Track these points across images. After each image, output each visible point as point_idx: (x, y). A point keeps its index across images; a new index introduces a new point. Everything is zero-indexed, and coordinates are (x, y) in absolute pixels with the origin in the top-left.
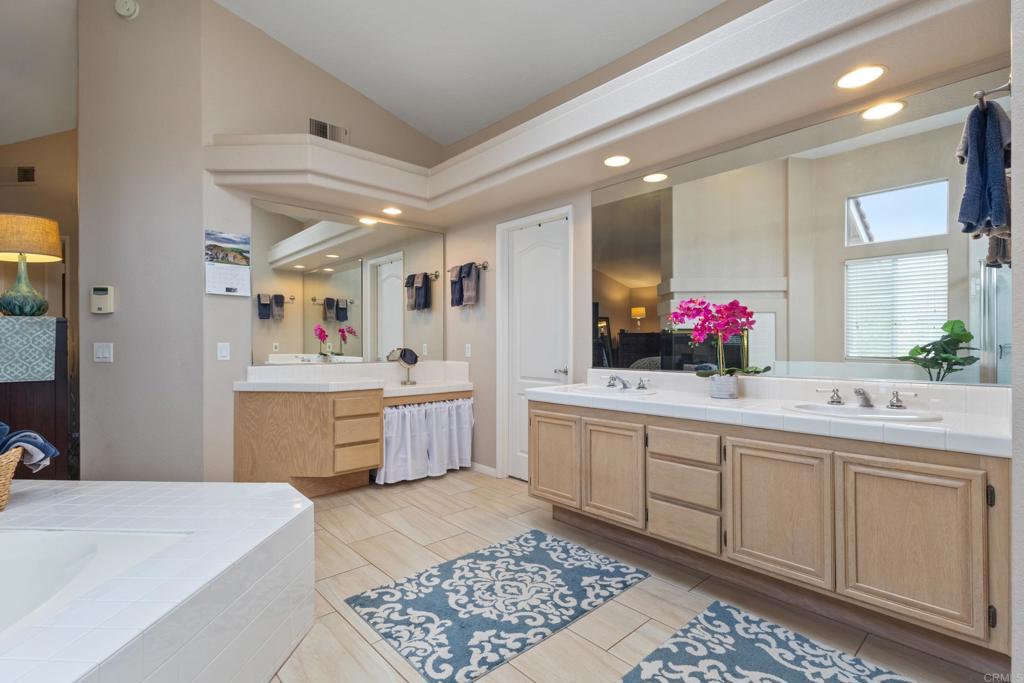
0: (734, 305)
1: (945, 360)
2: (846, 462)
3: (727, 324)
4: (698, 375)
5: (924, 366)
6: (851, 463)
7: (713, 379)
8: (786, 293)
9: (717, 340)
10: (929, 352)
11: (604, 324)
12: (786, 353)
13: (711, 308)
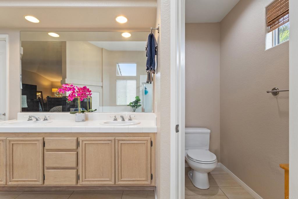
0: (85, 88)
1: (136, 105)
2: (119, 141)
3: (82, 94)
4: (70, 113)
5: (132, 107)
6: (120, 141)
7: (76, 115)
8: (102, 87)
9: (78, 100)
10: (133, 103)
11: (40, 94)
12: (102, 104)
13: (75, 88)
